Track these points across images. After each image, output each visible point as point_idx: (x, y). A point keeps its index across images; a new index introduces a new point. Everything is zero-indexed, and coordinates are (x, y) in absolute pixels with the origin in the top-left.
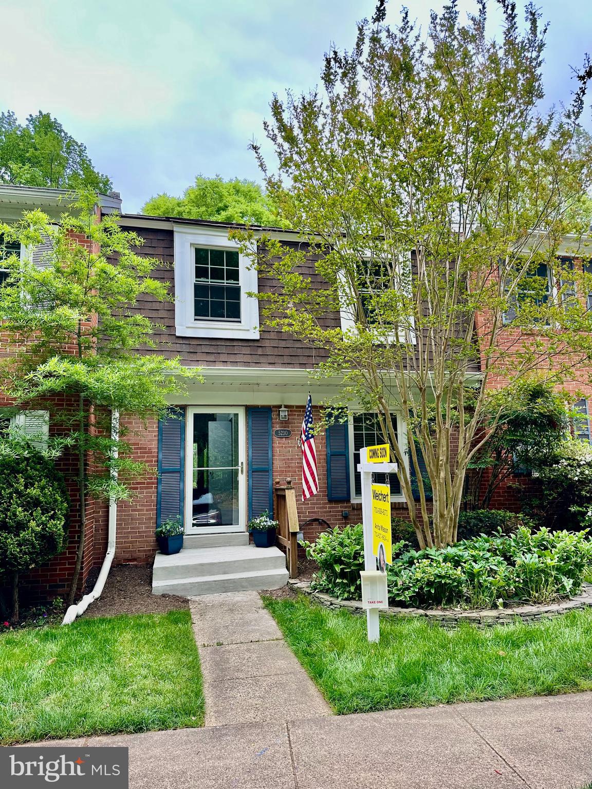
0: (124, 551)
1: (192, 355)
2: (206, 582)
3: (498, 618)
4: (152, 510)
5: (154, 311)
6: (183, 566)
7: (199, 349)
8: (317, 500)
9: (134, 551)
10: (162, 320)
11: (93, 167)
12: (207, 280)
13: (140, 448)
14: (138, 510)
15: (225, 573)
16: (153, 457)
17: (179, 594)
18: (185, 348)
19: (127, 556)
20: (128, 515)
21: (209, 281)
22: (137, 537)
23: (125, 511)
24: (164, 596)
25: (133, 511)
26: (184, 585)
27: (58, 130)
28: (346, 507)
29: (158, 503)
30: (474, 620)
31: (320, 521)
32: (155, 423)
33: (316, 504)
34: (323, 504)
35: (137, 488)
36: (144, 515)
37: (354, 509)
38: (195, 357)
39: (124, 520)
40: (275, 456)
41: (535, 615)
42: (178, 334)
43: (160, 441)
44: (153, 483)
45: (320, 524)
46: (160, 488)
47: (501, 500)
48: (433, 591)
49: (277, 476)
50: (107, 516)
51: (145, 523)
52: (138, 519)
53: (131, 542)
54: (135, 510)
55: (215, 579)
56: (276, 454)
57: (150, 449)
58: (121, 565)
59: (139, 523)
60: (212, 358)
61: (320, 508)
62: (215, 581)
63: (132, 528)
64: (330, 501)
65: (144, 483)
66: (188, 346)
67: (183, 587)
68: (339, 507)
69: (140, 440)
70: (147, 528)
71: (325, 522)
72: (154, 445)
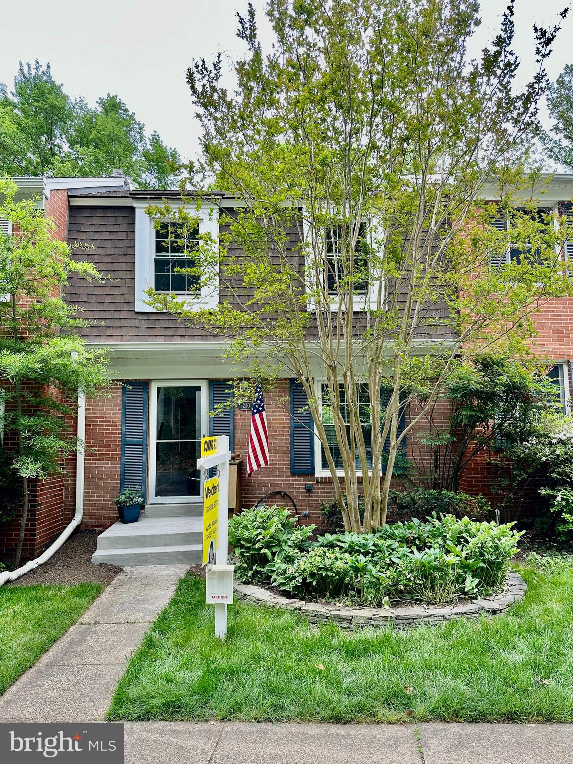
0: (91, 518)
1: (150, 330)
2: (142, 553)
3: (371, 619)
4: (116, 480)
5: (115, 288)
6: (125, 537)
7: (158, 324)
8: (280, 473)
9: (100, 518)
10: (123, 296)
11: (162, 141)
12: (167, 254)
13: (106, 421)
14: (104, 480)
15: (166, 545)
16: (117, 429)
17: (116, 564)
18: (144, 324)
19: (94, 522)
20: (95, 484)
21: (170, 255)
22: (102, 505)
23: (91, 480)
24: (101, 565)
25: (99, 480)
26: (121, 555)
27: (123, 110)
28: (310, 481)
29: (123, 473)
30: (345, 619)
31: (282, 494)
32: (119, 396)
33: (278, 477)
34: (286, 477)
35: (102, 459)
36: (109, 484)
37: (318, 482)
38: (153, 332)
39: (91, 489)
40: (237, 428)
41: (414, 619)
42: (136, 310)
43: (124, 414)
44: (117, 455)
45: (283, 497)
46: (124, 459)
47: (478, 477)
48: (314, 584)
49: (239, 448)
50: (75, 485)
51: (110, 492)
52: (104, 488)
53: (97, 509)
54: (101, 480)
55: (152, 552)
56: (237, 427)
57: (115, 422)
58: (88, 530)
59: (105, 492)
60: (169, 333)
61: (283, 481)
62: (151, 553)
63: (98, 496)
64: (294, 474)
65: (109, 454)
66: (147, 321)
67: (120, 557)
68: (303, 481)
69: (106, 414)
70: (112, 496)
71: (288, 495)
72: (118, 418)
